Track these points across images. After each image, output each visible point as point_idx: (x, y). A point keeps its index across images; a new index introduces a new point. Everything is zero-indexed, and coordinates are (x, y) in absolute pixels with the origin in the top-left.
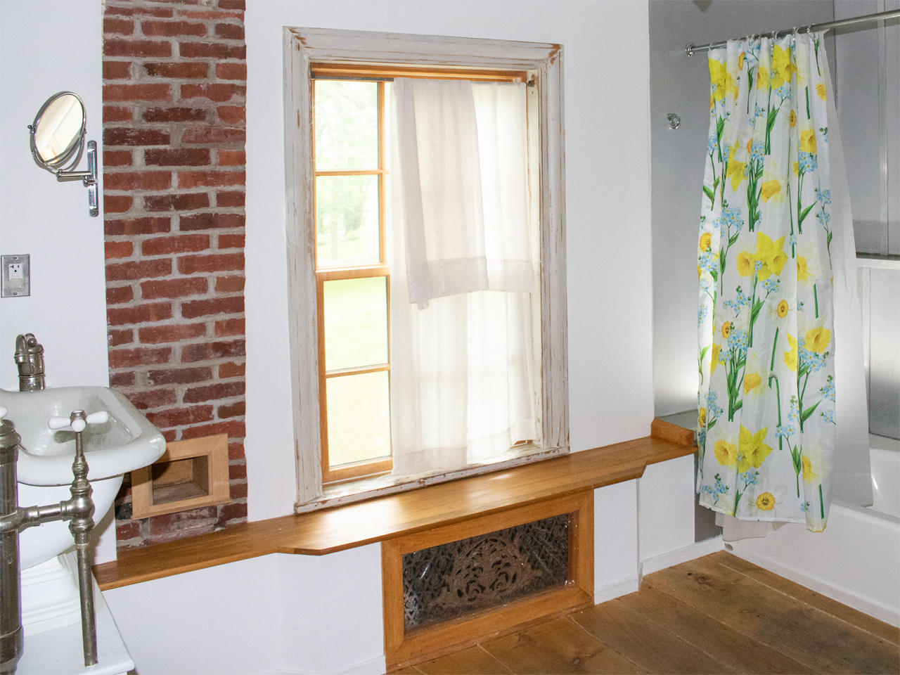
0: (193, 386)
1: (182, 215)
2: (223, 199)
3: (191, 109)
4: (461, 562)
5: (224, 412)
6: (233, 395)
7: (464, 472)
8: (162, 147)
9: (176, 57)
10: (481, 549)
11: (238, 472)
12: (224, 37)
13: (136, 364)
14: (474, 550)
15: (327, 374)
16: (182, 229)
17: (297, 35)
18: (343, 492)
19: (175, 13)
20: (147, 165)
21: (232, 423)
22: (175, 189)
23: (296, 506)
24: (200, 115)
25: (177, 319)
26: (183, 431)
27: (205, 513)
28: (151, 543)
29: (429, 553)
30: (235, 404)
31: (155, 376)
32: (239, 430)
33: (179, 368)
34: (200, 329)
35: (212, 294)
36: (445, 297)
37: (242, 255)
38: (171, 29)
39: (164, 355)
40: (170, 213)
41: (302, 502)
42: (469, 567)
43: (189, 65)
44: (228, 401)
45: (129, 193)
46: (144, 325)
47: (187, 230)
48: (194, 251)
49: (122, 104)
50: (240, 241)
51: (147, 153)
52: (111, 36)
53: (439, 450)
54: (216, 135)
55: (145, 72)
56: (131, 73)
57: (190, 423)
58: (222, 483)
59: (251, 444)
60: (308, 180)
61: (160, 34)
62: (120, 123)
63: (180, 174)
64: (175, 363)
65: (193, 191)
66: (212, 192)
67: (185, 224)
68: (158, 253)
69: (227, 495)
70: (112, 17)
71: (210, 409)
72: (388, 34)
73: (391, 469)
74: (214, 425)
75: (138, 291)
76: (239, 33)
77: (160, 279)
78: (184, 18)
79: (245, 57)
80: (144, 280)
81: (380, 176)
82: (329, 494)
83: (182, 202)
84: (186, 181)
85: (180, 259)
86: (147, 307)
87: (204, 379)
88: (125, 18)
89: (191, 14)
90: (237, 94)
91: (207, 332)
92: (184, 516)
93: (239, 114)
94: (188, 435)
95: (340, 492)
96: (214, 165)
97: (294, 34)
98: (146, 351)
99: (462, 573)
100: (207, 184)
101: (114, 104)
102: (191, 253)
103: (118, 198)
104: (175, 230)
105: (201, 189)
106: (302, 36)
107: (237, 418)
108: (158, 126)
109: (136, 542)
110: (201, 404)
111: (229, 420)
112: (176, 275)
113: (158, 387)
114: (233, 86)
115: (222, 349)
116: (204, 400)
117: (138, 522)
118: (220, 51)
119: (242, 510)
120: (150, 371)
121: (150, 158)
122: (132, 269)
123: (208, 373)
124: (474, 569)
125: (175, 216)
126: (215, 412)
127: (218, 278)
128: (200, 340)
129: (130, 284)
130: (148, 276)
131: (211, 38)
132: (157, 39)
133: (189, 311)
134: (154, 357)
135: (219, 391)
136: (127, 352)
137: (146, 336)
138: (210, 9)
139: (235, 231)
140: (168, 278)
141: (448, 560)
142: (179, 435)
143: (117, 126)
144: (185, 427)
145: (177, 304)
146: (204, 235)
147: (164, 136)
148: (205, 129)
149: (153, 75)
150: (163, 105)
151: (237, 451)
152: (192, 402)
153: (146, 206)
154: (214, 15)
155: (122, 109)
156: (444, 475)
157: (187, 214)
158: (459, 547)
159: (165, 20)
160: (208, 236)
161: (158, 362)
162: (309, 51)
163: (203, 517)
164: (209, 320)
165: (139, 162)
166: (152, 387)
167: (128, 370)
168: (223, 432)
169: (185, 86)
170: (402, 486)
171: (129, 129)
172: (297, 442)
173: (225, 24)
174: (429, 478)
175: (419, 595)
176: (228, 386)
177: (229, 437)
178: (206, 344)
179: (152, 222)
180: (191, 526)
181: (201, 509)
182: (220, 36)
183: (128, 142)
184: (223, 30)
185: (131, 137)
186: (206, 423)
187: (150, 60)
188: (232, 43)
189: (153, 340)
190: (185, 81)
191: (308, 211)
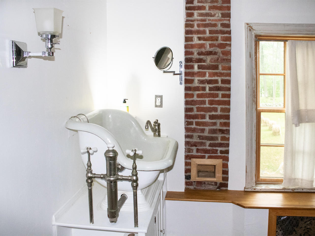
0: (212, 142)
1: (209, 86)
2: (223, 82)
3: (213, 52)
4: (302, 224)
5: (222, 152)
6: (225, 147)
7: (311, 190)
8: (203, 64)
9: (208, 34)
10: (311, 221)
11: (225, 172)
12: (223, 27)
13: (194, 132)
14: (308, 221)
15: (261, 145)
16: (209, 90)
17: (249, 26)
18: (263, 187)
19: (207, 20)
20: (198, 69)
21: (224, 156)
22: (207, 77)
23: (245, 188)
24: (215, 53)
25: (207, 120)
26: (208, 156)
27: (213, 183)
28: (196, 189)
29: (289, 218)
30: (225, 150)
31: (199, 137)
32: (227, 159)
33: (207, 135)
34: (215, 124)
35: (219, 113)
36: (307, 123)
37: (230, 101)
38: (206, 26)
39: (203, 131)
40: (206, 85)
41: (247, 187)
42: (306, 227)
43: (212, 37)
44: (223, 149)
45: (193, 78)
46: (197, 120)
47: (211, 91)
48: (213, 98)
49: (191, 50)
50: (229, 96)
51: (198, 65)
52: (187, 29)
53: (302, 180)
54: (220, 60)
55: (198, 40)
56: (194, 40)
57: (210, 154)
58: (219, 175)
59: (231, 164)
60: (254, 77)
61: (202, 27)
62: (190, 56)
63: (209, 73)
64: (206, 134)
65: (213, 78)
66: (219, 79)
67: (210, 89)
68: (202, 98)
69: (221, 179)
70: (188, 23)
71: (217, 150)
72: (284, 24)
73: (282, 182)
74: (218, 156)
75: (195, 110)
76: (228, 26)
77: (202, 106)
78: (210, 22)
79: (231, 34)
80: (197, 106)
81: (284, 76)
82: (258, 187)
83: (209, 82)
84: (211, 75)
85: (209, 100)
86: (198, 115)
87: (215, 140)
88: (192, 23)
89: (213, 20)
90: (228, 46)
91: (217, 125)
92: (206, 183)
93: (229, 53)
94: (210, 157)
95: (262, 187)
96: (220, 70)
97: (248, 25)
98: (197, 129)
99: (302, 228)
100: (218, 76)
101: (188, 50)
102: (212, 99)
103: (189, 79)
104: (207, 91)
105: (216, 78)
106: (251, 26)
107: (226, 155)
108: (202, 57)
109: (192, 187)
110: (214, 148)
111: (223, 155)
112: (207, 105)
113: (201, 141)
114: (226, 44)
115: (222, 131)
116: (215, 147)
117: (193, 182)
118: (222, 32)
119: (226, 185)
120: (198, 135)
121: (199, 67)
122: (193, 102)
123: (217, 138)
124: (308, 228)
125: (207, 86)
126: (219, 152)
127: (221, 108)
128: (214, 127)
129: (193, 107)
130: (198, 105)
131: (219, 28)
132: (202, 29)
133: (211, 117)
134: (200, 131)
135: (220, 145)
136: (191, 128)
137: (197, 124)
138: (219, 18)
139: (227, 92)
140: (205, 106)
141: (297, 222)
142: (207, 157)
143: (189, 57)
144: (209, 155)
145: (208, 114)
146: (217, 93)
147: (203, 60)
148: (217, 58)
149: (200, 41)
150: (203, 50)
151: (225, 166)
152: (211, 147)
153: (198, 83)
154: (220, 20)
155: (191, 51)
156: (303, 189)
157: (211, 86)
158: (302, 218)
159: (204, 23)
160: (218, 94)
161: (201, 132)
162: (254, 31)
163: (212, 185)
164: (218, 121)
165: (196, 69)
166: (198, 140)
167: (192, 134)
168: (221, 158)
169: (210, 44)
170: (285, 190)
171: (193, 58)
172: (246, 166)
173: (224, 23)
174: (296, 189)
175: (284, 232)
176: (223, 144)
177: (223, 160)
178: (216, 129)
179: (200, 88)
180: (208, 186)
181: (212, 182)
182: (222, 27)
183: (193, 62)
184: (223, 25)
185: (194, 60)
186: (215, 155)
187: (199, 36)
188: (226, 29)
189: (200, 126)
190: (210, 42)
191: (254, 87)
